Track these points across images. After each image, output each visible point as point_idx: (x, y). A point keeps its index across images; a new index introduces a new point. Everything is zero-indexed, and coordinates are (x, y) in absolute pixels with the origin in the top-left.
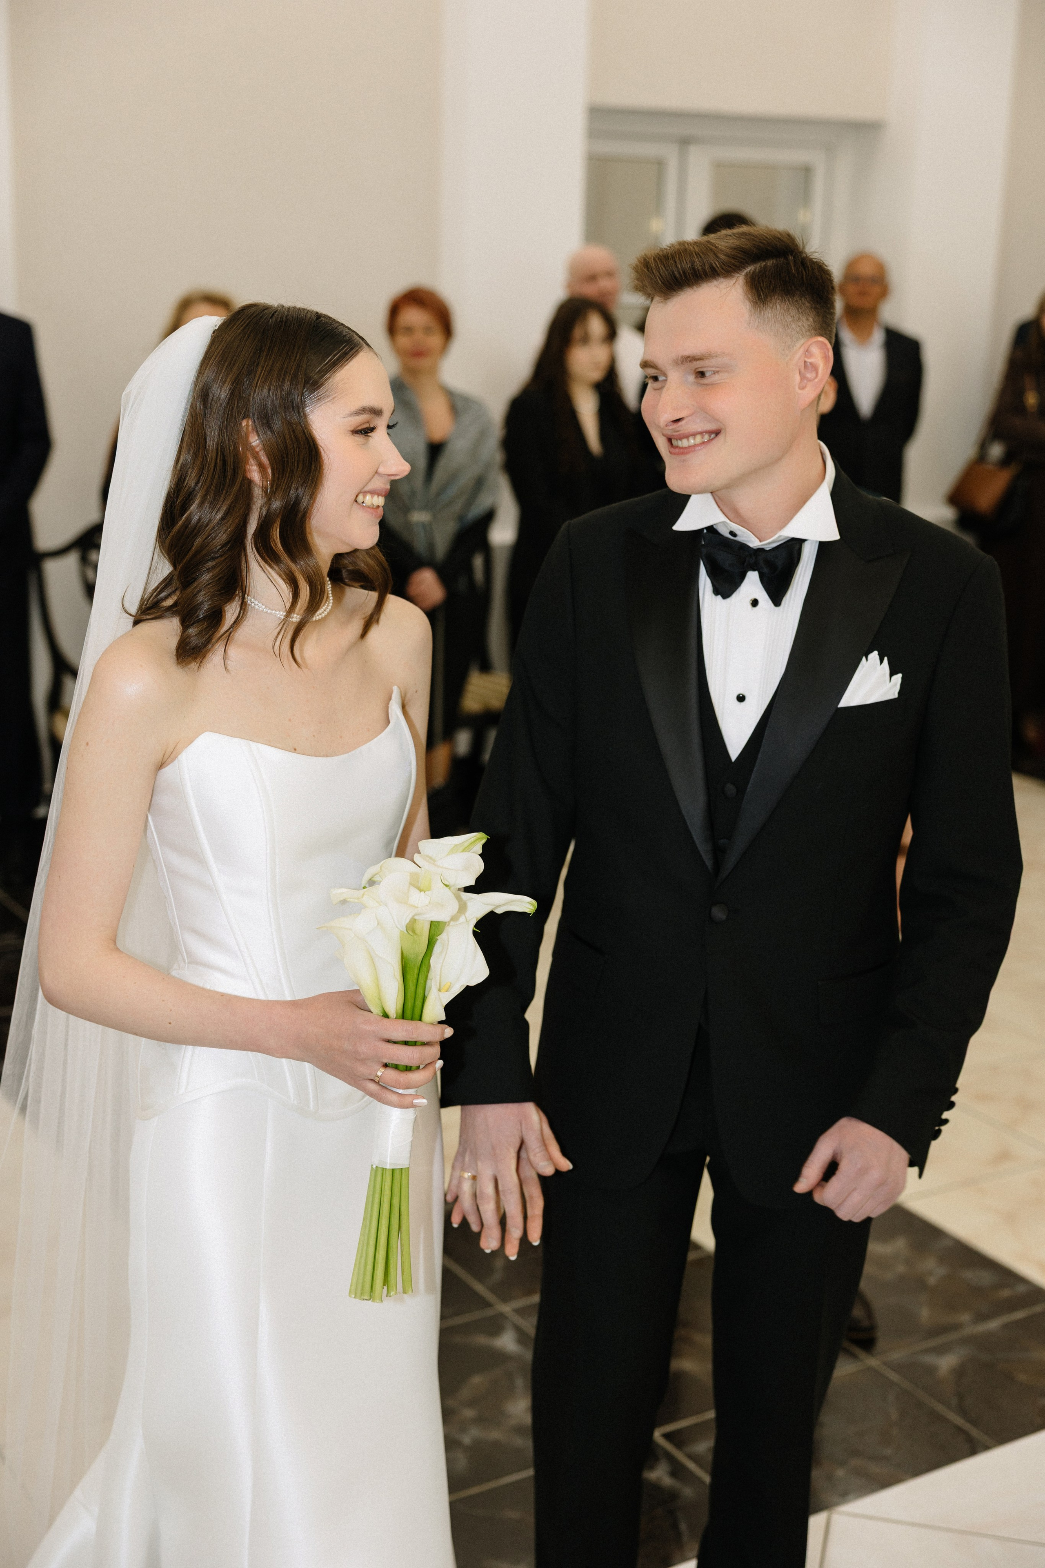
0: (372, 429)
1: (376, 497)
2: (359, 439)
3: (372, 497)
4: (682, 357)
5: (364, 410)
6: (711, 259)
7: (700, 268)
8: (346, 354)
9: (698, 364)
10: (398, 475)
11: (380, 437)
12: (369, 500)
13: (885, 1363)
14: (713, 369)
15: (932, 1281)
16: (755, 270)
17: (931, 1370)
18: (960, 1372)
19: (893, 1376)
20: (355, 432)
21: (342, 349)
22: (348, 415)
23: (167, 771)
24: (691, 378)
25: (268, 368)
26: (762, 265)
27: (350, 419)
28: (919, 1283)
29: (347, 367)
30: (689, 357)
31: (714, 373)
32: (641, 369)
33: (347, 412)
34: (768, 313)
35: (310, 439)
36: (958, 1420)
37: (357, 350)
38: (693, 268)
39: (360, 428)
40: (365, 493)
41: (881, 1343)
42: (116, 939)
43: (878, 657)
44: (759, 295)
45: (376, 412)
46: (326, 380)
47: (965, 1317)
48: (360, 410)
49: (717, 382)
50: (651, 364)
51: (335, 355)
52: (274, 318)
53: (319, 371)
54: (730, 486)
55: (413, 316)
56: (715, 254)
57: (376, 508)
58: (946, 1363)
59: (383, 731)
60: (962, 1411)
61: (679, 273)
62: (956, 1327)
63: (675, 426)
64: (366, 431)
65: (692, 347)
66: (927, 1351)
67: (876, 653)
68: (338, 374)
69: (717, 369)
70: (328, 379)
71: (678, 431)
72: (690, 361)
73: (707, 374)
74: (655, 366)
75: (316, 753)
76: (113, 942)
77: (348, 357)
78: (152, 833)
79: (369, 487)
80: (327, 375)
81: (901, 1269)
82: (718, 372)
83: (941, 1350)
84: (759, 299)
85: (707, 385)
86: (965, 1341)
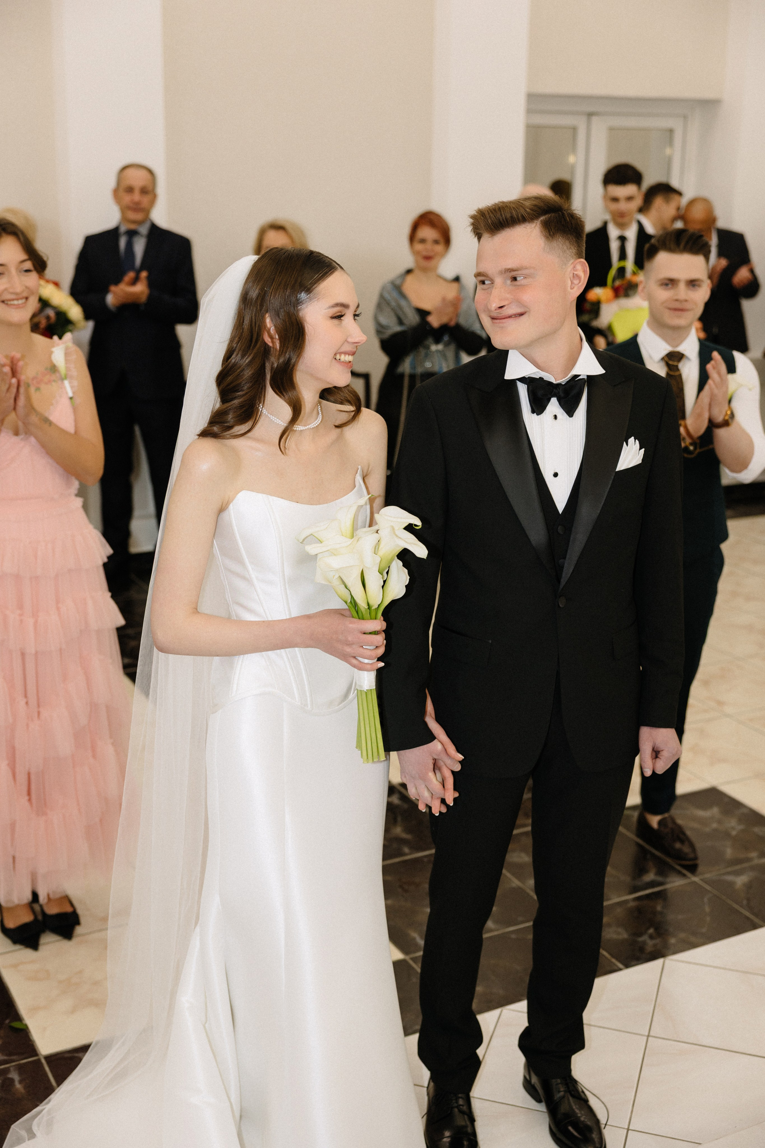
0: (342, 316)
1: (347, 356)
2: (336, 321)
3: (345, 356)
4: (505, 269)
5: (337, 305)
6: (522, 211)
7: (515, 216)
8: (326, 273)
9: (514, 274)
10: (360, 343)
11: (348, 319)
12: (344, 358)
13: (702, 880)
14: (524, 276)
15: (734, 833)
16: (546, 218)
17: (731, 884)
18: (749, 886)
19: (708, 888)
20: (333, 317)
21: (325, 270)
22: (328, 308)
23: (225, 515)
24: (509, 282)
25: (278, 283)
26: (549, 216)
27: (329, 310)
28: (727, 835)
29: (327, 281)
30: (509, 269)
31: (524, 278)
32: (474, 278)
33: (327, 305)
34: (555, 244)
35: (299, 323)
36: (747, 914)
37: (334, 271)
38: (512, 217)
39: (336, 315)
40: (341, 353)
41: (700, 869)
42: (197, 608)
43: (634, 440)
44: (550, 233)
45: (345, 306)
46: (314, 288)
47: (754, 854)
48: (335, 305)
49: (525, 284)
50: (485, 274)
51: (320, 274)
52: (285, 254)
53: (310, 283)
54: (531, 344)
55: (427, 233)
56: (523, 208)
57: (348, 363)
58: (741, 881)
59: (353, 490)
60: (751, 909)
61: (503, 220)
62: (748, 860)
63: (500, 310)
64: (339, 317)
65: (510, 264)
66: (729, 873)
67: (633, 438)
68: (321, 285)
69: (526, 276)
70: (316, 287)
71: (501, 314)
72: (510, 272)
73: (518, 279)
74: (487, 275)
75: (310, 502)
76: (196, 610)
77: (328, 274)
78: (216, 548)
79: (343, 349)
80: (315, 286)
81: (715, 825)
82: (526, 278)
83: (737, 873)
84: (550, 235)
85: (518, 286)
86: (752, 868)
